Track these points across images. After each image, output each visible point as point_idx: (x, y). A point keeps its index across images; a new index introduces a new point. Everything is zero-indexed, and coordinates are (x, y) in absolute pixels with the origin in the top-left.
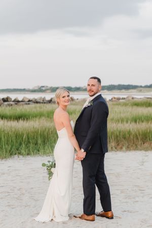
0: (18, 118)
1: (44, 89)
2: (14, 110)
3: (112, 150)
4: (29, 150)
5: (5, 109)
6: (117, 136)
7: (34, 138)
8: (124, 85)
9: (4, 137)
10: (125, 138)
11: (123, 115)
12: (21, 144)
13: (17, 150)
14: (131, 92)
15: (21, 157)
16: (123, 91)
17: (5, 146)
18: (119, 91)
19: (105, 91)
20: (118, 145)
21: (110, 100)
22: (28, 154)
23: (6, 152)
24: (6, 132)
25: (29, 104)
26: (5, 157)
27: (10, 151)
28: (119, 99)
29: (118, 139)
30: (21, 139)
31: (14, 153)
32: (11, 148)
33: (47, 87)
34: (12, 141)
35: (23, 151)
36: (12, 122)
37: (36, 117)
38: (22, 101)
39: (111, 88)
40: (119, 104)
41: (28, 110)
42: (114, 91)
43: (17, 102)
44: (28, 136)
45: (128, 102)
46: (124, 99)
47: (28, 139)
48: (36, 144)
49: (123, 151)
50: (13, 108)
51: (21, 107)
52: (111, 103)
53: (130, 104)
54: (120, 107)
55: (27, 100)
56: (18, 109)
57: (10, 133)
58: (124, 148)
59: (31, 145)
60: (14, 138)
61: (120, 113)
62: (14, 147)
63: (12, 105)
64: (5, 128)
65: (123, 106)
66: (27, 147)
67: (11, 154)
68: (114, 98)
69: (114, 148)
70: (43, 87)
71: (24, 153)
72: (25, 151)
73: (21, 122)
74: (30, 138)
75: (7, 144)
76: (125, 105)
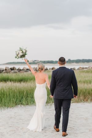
0: (20, 80)
1: (36, 62)
2: (18, 75)
3: (81, 102)
4: (28, 102)
5: (12, 75)
6: (84, 93)
7: (31, 94)
8: (86, 60)
9: (12, 93)
10: (89, 94)
11: (87, 79)
12: (22, 98)
13: (20, 101)
14: (91, 64)
15: (22, 106)
16: (86, 63)
17: (12, 99)
18: (83, 63)
19: (74, 63)
20: (85, 98)
21: (78, 69)
22: (27, 104)
23: (13, 103)
24: (13, 90)
25: (27, 71)
26: (12, 107)
27: (16, 102)
28: (83, 68)
29: (85, 94)
30: (22, 94)
31: (18, 104)
32: (16, 101)
33: (38, 61)
34: (17, 96)
35: (24, 102)
36: (17, 83)
37: (32, 80)
38: (23, 70)
39: (78, 61)
40: (84, 72)
41: (27, 75)
42: (80, 63)
43: (19, 70)
44: (27, 93)
45: (89, 70)
46: (87, 68)
47: (27, 94)
48: (32, 98)
49: (88, 102)
50: (17, 74)
51: (22, 74)
52: (78, 71)
53: (90, 72)
54: (84, 73)
55: (26, 69)
56: (20, 75)
57: (15, 91)
58: (89, 101)
59: (29, 99)
60: (18, 94)
61: (85, 77)
62: (18, 100)
63: (16, 72)
64: (12, 88)
65: (86, 73)
66: (26, 99)
67: (16, 105)
68: (81, 68)
69: (82, 100)
70: (36, 61)
71: (25, 104)
72: (25, 102)
73: (22, 83)
74: (28, 94)
75: (14, 97)
76: (88, 72)
